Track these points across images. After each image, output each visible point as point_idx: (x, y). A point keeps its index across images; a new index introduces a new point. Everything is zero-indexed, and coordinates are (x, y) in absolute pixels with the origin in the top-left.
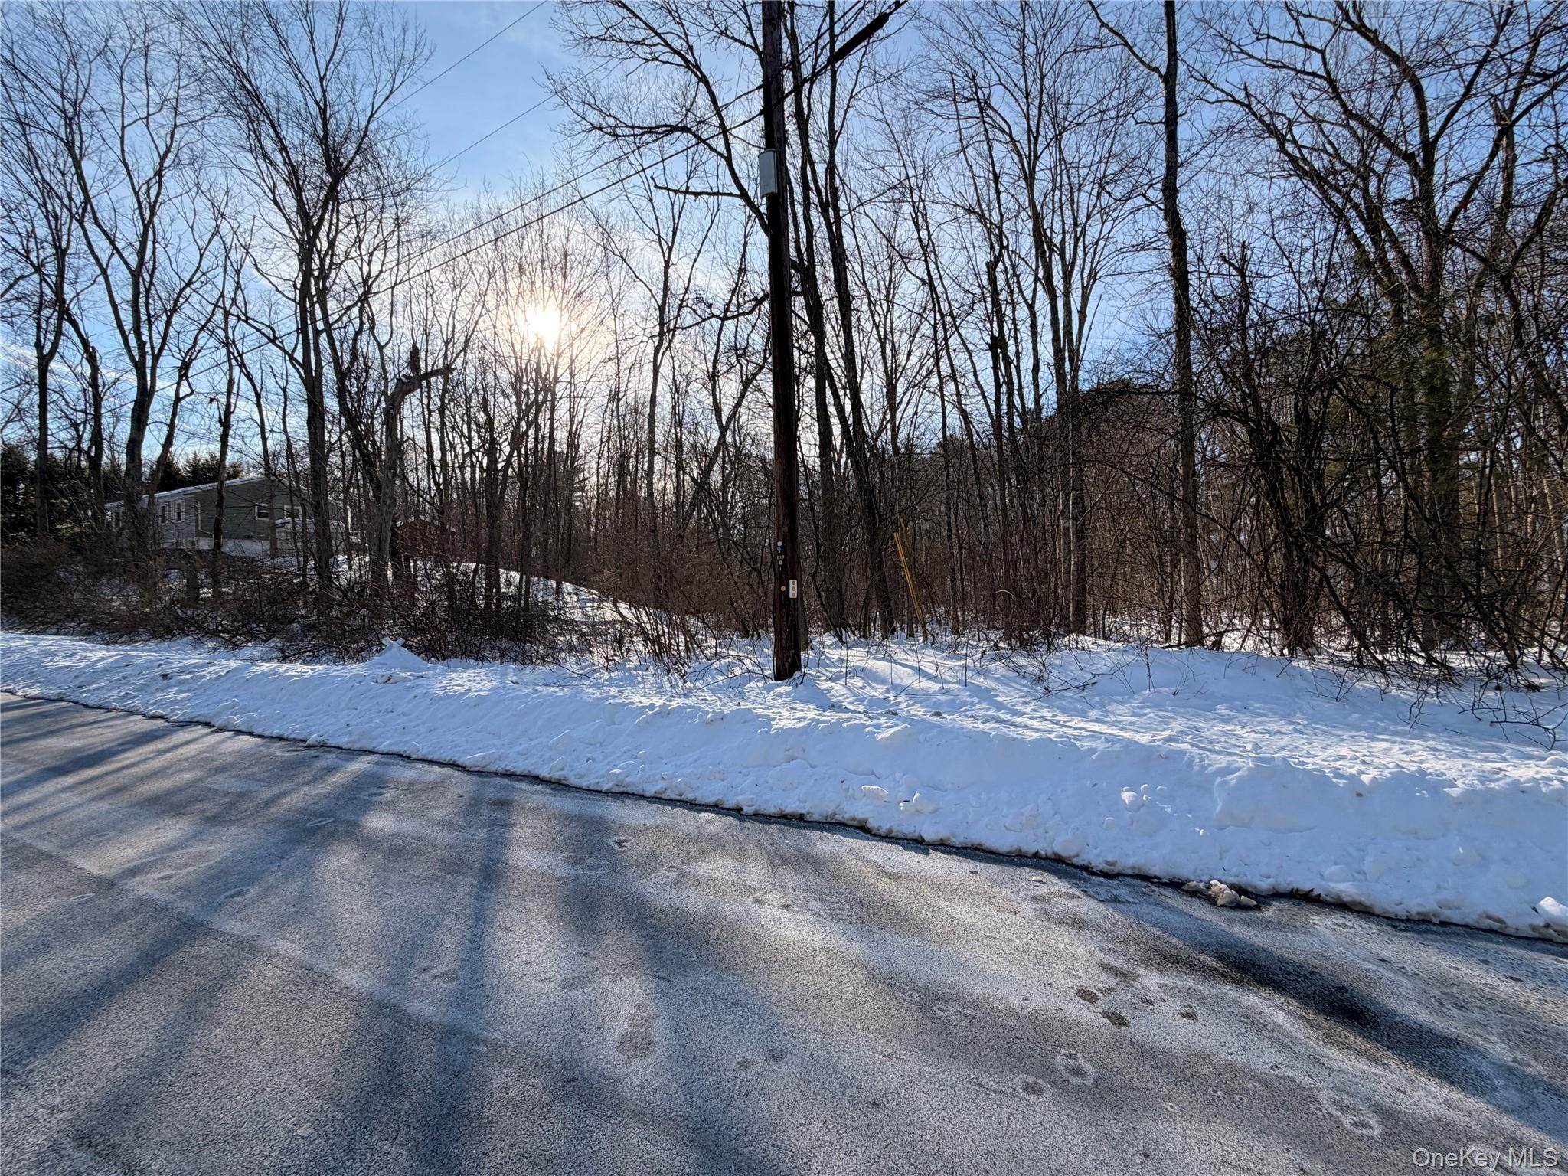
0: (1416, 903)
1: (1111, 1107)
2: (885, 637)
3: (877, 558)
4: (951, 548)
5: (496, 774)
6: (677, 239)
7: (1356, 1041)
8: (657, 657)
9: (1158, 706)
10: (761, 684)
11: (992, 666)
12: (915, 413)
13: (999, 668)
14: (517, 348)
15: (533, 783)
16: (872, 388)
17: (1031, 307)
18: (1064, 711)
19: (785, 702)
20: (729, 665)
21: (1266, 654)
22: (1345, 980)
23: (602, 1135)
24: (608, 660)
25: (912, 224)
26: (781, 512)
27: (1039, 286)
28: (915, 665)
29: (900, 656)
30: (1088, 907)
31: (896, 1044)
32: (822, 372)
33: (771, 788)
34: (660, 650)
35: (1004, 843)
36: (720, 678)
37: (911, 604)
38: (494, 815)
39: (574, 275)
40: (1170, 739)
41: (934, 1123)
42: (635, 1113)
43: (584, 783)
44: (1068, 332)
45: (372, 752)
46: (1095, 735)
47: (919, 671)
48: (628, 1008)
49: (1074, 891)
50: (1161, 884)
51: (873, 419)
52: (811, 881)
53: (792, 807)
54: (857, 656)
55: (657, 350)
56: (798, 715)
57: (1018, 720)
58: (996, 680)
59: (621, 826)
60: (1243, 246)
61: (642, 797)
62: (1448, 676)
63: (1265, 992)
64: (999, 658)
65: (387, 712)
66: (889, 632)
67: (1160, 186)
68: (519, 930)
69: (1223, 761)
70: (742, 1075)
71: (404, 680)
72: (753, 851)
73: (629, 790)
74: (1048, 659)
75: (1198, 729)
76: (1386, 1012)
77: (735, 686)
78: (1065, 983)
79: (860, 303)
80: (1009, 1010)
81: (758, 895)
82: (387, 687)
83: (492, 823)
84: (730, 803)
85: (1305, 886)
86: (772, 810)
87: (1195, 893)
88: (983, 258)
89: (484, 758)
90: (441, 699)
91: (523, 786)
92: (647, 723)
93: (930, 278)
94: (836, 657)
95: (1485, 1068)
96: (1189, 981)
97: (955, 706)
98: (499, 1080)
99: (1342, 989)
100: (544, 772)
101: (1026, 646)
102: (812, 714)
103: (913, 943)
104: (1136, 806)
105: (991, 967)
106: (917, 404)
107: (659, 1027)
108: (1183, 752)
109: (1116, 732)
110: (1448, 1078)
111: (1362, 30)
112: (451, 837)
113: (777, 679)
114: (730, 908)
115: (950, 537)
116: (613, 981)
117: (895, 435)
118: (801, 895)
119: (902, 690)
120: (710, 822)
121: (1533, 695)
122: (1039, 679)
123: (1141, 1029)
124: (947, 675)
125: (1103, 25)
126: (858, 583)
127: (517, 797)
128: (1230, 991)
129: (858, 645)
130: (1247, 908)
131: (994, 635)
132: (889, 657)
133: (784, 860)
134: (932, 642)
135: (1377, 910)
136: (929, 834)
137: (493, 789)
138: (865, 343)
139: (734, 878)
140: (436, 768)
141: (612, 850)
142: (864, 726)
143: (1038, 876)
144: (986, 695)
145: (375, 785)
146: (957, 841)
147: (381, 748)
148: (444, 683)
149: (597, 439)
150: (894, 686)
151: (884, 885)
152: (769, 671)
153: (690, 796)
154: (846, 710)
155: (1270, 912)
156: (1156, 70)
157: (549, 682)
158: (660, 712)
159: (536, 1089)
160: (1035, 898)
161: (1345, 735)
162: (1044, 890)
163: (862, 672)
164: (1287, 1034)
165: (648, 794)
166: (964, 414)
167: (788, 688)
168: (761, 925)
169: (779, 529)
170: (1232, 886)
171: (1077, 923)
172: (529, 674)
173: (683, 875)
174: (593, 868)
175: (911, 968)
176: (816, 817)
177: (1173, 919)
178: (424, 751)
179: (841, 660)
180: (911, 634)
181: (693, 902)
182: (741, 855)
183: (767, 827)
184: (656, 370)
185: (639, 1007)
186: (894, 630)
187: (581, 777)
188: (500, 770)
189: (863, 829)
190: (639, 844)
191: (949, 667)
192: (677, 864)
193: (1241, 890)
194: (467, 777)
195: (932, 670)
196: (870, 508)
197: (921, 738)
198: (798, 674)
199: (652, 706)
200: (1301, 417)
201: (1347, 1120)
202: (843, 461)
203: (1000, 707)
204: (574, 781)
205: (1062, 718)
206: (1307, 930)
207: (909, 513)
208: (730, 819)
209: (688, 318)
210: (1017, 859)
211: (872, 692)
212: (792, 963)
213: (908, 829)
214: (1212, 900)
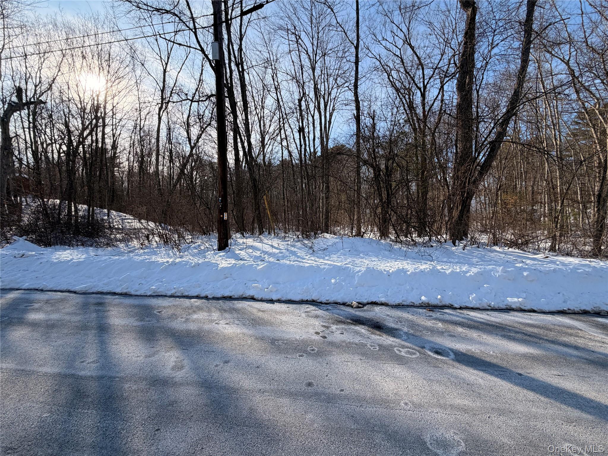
0: (397, 301)
1: (320, 356)
2: (260, 234)
3: (257, 206)
4: (284, 202)
5: (93, 293)
6: (170, 60)
7: (378, 333)
8: (166, 242)
9: (345, 255)
10: (212, 252)
11: (297, 244)
12: (272, 150)
13: (299, 244)
14: (81, 96)
15: (113, 295)
16: (255, 138)
17: (313, 117)
18: (318, 257)
19: (223, 259)
20: (199, 246)
21: (374, 239)
22: (379, 321)
23: (170, 391)
24: (142, 244)
25: (271, 78)
26: (221, 187)
27: (316, 109)
28: (271, 244)
29: (266, 241)
30: (320, 312)
31: (264, 353)
32: (236, 130)
33: (219, 288)
34: (166, 240)
35: (297, 298)
36: (194, 251)
37: (269, 222)
38: (97, 308)
39: (115, 65)
40: (346, 264)
41: (275, 368)
42: (180, 384)
43: (138, 293)
44: (325, 127)
45: (17, 289)
46: (326, 264)
47: (272, 246)
48: (173, 359)
49: (317, 309)
50: (340, 304)
51: (256, 150)
52: (235, 315)
53: (227, 294)
54: (250, 241)
55: (160, 109)
56: (228, 262)
57: (304, 261)
58: (298, 248)
59: (159, 307)
60: (374, 111)
61: (166, 296)
62: (415, 244)
63: (360, 326)
64: (299, 241)
65: (24, 270)
66: (261, 232)
67: (353, 84)
68: (122, 344)
69: (358, 269)
70: (216, 368)
71: (32, 256)
72: (213, 309)
73: (160, 294)
74: (314, 241)
75: (354, 261)
76: (386, 326)
77: (202, 253)
78: (312, 331)
79: (251, 105)
80: (296, 340)
81: (216, 322)
82: (22, 259)
83: (97, 311)
84: (203, 295)
85: (374, 300)
86: (219, 295)
87: (349, 305)
88: (297, 97)
89: (86, 287)
90: (56, 263)
91: (109, 297)
92: (166, 268)
93: (278, 98)
94: (241, 242)
95: (402, 333)
96: (343, 326)
97: (284, 258)
98: (126, 386)
99: (378, 322)
100: (118, 290)
101: (308, 237)
102: (234, 262)
103: (269, 328)
104: (335, 284)
105: (292, 330)
106: (273, 145)
107: (186, 362)
108: (349, 267)
109: (332, 263)
110: (394, 337)
111: (410, 45)
112: (78, 318)
113: (219, 250)
114: (206, 327)
115: (284, 199)
116: (166, 353)
117: (264, 157)
118: (232, 320)
119: (266, 253)
120: (196, 302)
121: (431, 248)
122: (311, 248)
123: (330, 338)
124: (282, 247)
125: (338, 23)
126: (249, 214)
127: (106, 301)
128: (353, 327)
129: (250, 238)
130: (360, 307)
131: (298, 233)
132: (261, 241)
133: (225, 311)
134: (277, 235)
135: (389, 304)
136: (275, 298)
137: (92, 299)
138: (253, 119)
139: (207, 318)
140: (59, 293)
141: (156, 315)
142: (253, 265)
143: (307, 306)
144: (294, 253)
145: (27, 302)
146: (284, 299)
147: (24, 287)
148: (57, 256)
149: (127, 145)
150: (263, 252)
151: (260, 314)
152: (216, 247)
153: (187, 294)
154: (246, 260)
155: (365, 308)
156: (353, 44)
157: (113, 254)
158: (171, 264)
159: (143, 385)
160: (306, 312)
161: (389, 260)
162: (308, 310)
163: (252, 247)
164: (363, 334)
165: (168, 295)
166: (289, 152)
167: (223, 254)
168: (219, 330)
169: (220, 193)
170: (358, 303)
171: (317, 317)
172: (100, 251)
173: (187, 319)
174: (149, 321)
175: (268, 334)
176: (236, 297)
177: (342, 312)
178: (50, 286)
179: (243, 243)
180: (269, 233)
181: (192, 327)
182: (209, 311)
183: (218, 301)
184: (160, 119)
185: (177, 358)
186: (263, 232)
187: (137, 291)
188: (95, 291)
189: (253, 299)
190: (168, 312)
191: (282, 245)
192: (184, 316)
193: (359, 303)
194: (78, 295)
195: (276, 246)
196: (255, 186)
197: (273, 268)
198: (227, 248)
199: (168, 262)
200: (387, 167)
201: (372, 348)
202: (244, 165)
203: (298, 257)
204: (133, 293)
205: (317, 260)
206: (373, 311)
207: (269, 189)
208: (203, 300)
209: (175, 98)
210: (302, 302)
211: (255, 254)
212: (230, 339)
213: (268, 297)
214: (352, 307)
